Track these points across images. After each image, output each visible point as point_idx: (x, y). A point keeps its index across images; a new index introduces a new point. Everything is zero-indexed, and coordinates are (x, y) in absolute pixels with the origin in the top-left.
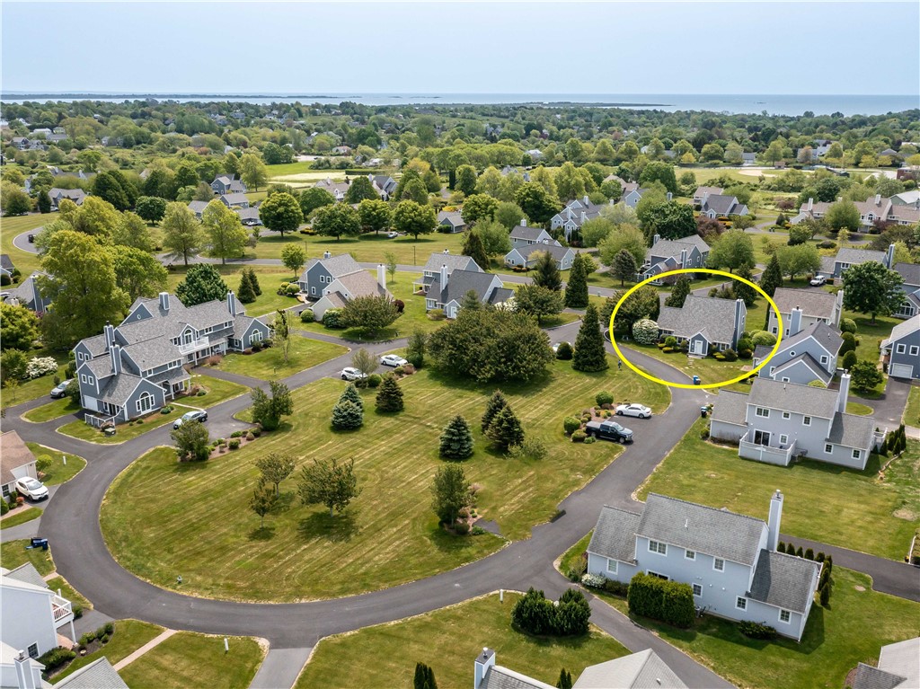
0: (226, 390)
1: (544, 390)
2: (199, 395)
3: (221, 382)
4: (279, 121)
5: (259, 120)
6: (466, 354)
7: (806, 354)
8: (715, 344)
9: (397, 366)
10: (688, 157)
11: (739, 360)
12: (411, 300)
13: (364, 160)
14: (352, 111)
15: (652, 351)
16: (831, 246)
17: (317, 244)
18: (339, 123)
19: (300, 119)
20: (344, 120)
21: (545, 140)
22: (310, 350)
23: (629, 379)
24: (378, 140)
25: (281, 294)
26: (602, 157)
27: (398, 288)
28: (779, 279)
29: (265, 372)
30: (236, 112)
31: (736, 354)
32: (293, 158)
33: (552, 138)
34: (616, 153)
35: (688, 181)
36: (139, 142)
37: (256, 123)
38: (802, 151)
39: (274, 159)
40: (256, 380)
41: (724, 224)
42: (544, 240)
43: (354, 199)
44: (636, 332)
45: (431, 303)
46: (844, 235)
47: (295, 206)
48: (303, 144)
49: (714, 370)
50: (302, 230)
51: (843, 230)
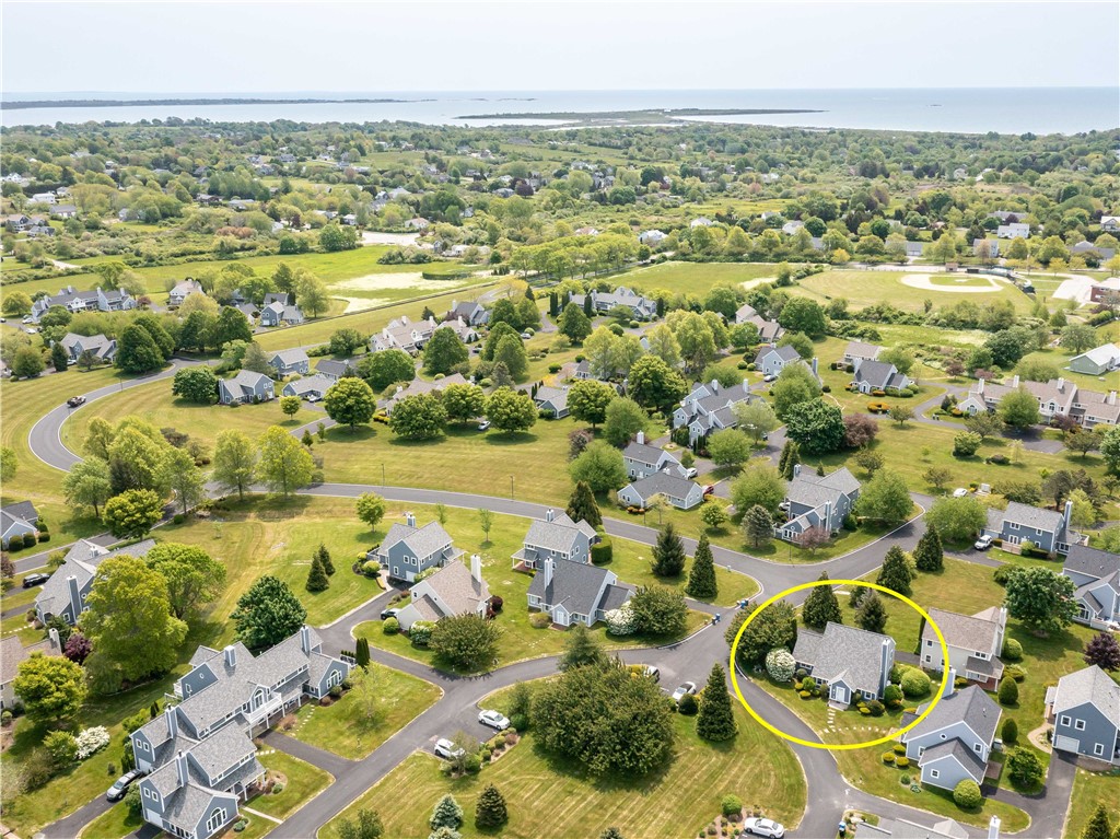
0: (305, 781)
1: (665, 779)
2: (275, 792)
3: (299, 765)
4: (338, 165)
5: (310, 163)
6: (576, 735)
7: (958, 739)
8: (858, 691)
9: (498, 729)
10: (840, 253)
11: (885, 714)
12: (509, 583)
13: (445, 247)
14: (427, 144)
15: (788, 696)
16: (1003, 462)
17: (394, 447)
18: (409, 170)
19: (362, 159)
20: (416, 164)
21: (667, 193)
22: (396, 694)
23: (761, 757)
24: (462, 208)
25: (358, 572)
26: (736, 250)
27: (496, 557)
28: (937, 551)
29: (347, 742)
30: (282, 151)
31: (883, 706)
32: (357, 242)
33: (676, 191)
34: (755, 243)
35: (839, 314)
36: (165, 216)
37: (307, 171)
38: (979, 243)
39: (333, 245)
40: (338, 760)
41: (880, 406)
42: (665, 464)
43: (436, 355)
44: (769, 666)
45: (533, 600)
46: (1017, 448)
47: (368, 394)
48: (367, 214)
49: (857, 735)
50: (376, 416)
51: (1017, 443)
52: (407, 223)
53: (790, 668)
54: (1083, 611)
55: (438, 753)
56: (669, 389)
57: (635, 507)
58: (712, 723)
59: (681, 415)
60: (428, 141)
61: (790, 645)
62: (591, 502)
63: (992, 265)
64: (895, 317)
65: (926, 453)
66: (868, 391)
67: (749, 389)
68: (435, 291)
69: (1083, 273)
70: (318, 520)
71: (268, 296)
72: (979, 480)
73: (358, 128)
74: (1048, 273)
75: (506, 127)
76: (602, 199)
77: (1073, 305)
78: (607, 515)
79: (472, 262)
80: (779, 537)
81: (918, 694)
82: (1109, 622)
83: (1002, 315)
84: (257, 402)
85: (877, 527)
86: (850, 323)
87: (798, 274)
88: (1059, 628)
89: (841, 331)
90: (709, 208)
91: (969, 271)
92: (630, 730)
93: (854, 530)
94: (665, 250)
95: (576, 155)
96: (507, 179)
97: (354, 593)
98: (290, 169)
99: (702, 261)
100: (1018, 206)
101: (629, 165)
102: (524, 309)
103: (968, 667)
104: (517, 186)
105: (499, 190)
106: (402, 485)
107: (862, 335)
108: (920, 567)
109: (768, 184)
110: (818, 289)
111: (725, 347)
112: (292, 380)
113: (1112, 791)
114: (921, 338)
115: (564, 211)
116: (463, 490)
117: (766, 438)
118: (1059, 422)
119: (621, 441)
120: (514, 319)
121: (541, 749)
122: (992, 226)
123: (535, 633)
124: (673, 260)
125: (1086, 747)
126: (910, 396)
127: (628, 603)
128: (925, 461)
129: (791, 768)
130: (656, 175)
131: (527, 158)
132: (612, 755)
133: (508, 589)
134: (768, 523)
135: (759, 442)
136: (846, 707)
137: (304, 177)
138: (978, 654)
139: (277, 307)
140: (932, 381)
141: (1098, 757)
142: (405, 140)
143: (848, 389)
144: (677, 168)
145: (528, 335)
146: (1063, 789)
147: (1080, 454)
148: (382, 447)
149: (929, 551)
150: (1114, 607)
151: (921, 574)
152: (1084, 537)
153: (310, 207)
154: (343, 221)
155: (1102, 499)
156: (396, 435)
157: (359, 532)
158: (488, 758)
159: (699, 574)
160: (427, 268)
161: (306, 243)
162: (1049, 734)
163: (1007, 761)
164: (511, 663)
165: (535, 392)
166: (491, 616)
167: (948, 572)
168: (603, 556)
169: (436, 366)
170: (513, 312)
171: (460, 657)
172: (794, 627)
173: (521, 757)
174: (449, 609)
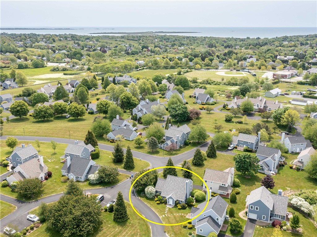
4: (45, 44)
5: (37, 44)
6: (59, 223)
7: (210, 216)
8: (178, 200)
9: (33, 222)
10: (198, 66)
11: (187, 208)
12: (58, 167)
13: (74, 66)
14: (76, 39)
15: (152, 203)
16: (241, 123)
17: (33, 124)
18: (68, 46)
19: (54, 43)
20: (71, 44)
21: (149, 52)
23: (136, 227)
24: (82, 55)
25: (1, 165)
26: (166, 65)
27: (56, 158)
28: (214, 150)
30: (28, 40)
31: (187, 206)
32: (45, 65)
33: (152, 52)
34: (171, 63)
35: (194, 81)
37: (35, 46)
38: (240, 63)
39: (36, 66)
41: (203, 107)
42: (125, 125)
43: (57, 95)
44: (146, 192)
45: (64, 172)
46: (245, 118)
47: (25, 106)
48: (50, 58)
49: (175, 217)
50: (30, 114)
51: (245, 116)
52: (63, 60)
53: (153, 193)
54: (262, 168)
55: (5, 233)
56: (133, 103)
57: (112, 140)
58: (118, 215)
59: (135, 110)
60: (76, 38)
61: (155, 185)
62: (93, 137)
63: (244, 69)
64: (212, 83)
65: (216, 121)
66: (200, 103)
67: (160, 102)
68: (66, 78)
69: (271, 71)
71: (6, 79)
72: (233, 128)
73: (56, 35)
74: (261, 71)
75: (103, 36)
76: (128, 54)
77: (267, 79)
78: (100, 143)
79: (81, 70)
80: (161, 148)
81: (200, 200)
82: (272, 172)
83: (245, 81)
85: (195, 144)
86: (198, 84)
87: (184, 72)
88: (253, 175)
89: (194, 87)
90: (161, 56)
91: (237, 71)
93: (188, 145)
94: (145, 67)
95: (123, 43)
96: (99, 48)
98: (29, 45)
99: (155, 69)
100: (253, 54)
101: (139, 45)
102: (92, 81)
103: (219, 190)
104: (101, 50)
105: (96, 51)
106: (31, 136)
107: (201, 88)
108: (208, 156)
109: (180, 50)
110: (190, 76)
111: (156, 92)
112: (4, 103)
113: (268, 233)
114: (220, 88)
115: (115, 57)
116: (53, 137)
117: (164, 118)
118: (260, 111)
119: (112, 119)
120: (89, 85)
121: (48, 229)
122: (245, 59)
123: (61, 184)
124: (146, 69)
125: (259, 217)
126: (214, 104)
127: (97, 172)
128: (216, 123)
129: (146, 231)
130: (147, 47)
131: (107, 43)
132: (73, 230)
133: (57, 169)
134: (156, 143)
135: (161, 119)
136: (173, 206)
137: (33, 48)
138: (223, 185)
139: (8, 83)
140: (222, 100)
141: (264, 220)
142: (69, 38)
143: (194, 103)
144: (153, 46)
145: (93, 90)
146: (250, 234)
147: (266, 120)
148: (29, 124)
149: (211, 150)
150: (273, 167)
151: (209, 159)
152: (265, 145)
153: (32, 55)
154: (42, 59)
155: (272, 133)
156: (35, 120)
157: (8, 151)
158: (25, 234)
159: (127, 161)
160: (65, 72)
161: (27, 65)
162: (246, 213)
163: (229, 224)
164: (48, 196)
165: (88, 105)
166: (46, 179)
167: (218, 158)
168: (95, 156)
169: (57, 99)
170: (88, 83)
171: (26, 194)
172: (156, 178)
173: (39, 233)
174: (27, 177)
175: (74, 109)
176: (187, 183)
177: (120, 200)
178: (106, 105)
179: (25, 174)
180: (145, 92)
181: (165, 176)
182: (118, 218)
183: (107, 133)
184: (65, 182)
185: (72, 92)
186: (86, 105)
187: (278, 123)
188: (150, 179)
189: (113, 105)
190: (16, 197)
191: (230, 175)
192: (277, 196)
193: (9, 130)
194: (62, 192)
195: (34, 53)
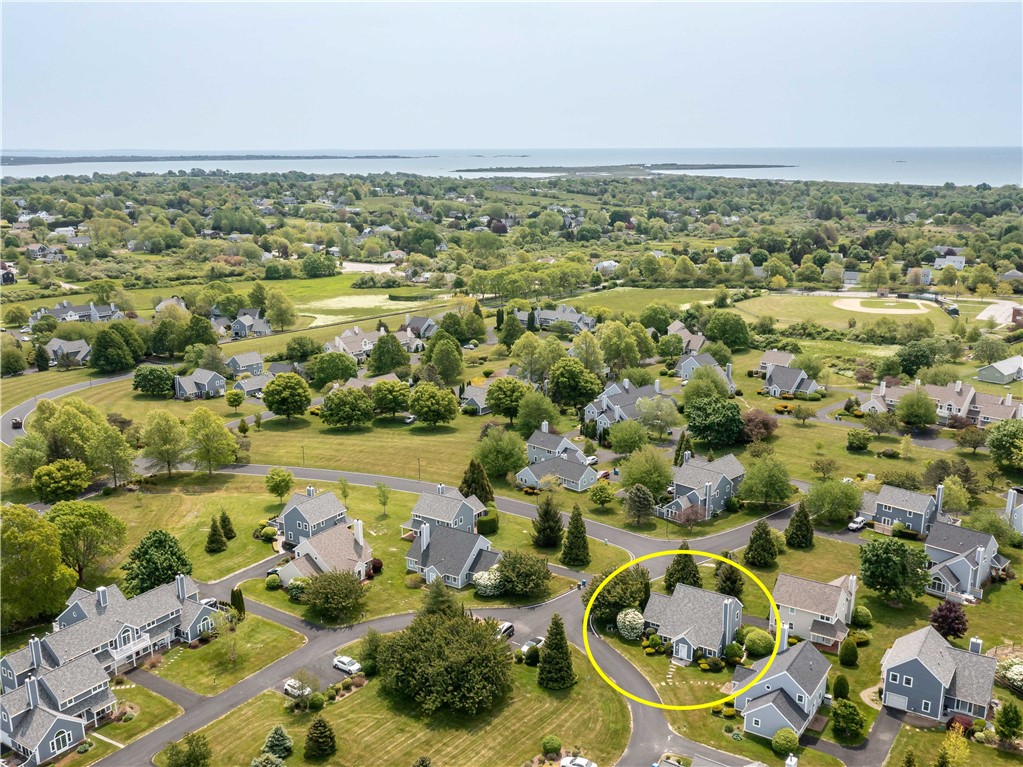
0: (156, 712)
1: (496, 721)
2: (125, 721)
3: (154, 698)
4: (333, 207)
5: (310, 205)
6: (413, 677)
7: (782, 690)
8: (701, 649)
9: (348, 673)
10: (779, 280)
11: (725, 671)
12: (395, 550)
13: (415, 274)
14: (417, 190)
15: (634, 652)
16: (893, 456)
17: (323, 435)
18: (397, 211)
19: (356, 202)
20: (405, 206)
21: (632, 232)
22: (263, 641)
23: (593, 704)
24: (438, 242)
25: (257, 537)
26: (682, 276)
27: (389, 527)
28: (807, 529)
29: (204, 680)
30: (285, 195)
31: (723, 664)
32: (336, 270)
33: (640, 230)
34: (698, 270)
35: (765, 328)
36: (168, 247)
37: (305, 211)
38: (912, 271)
39: (314, 272)
40: (192, 695)
41: (786, 407)
42: (565, 450)
43: (379, 359)
44: (620, 625)
45: (412, 563)
46: (907, 443)
47: (303, 388)
48: (350, 247)
49: (692, 688)
50: (312, 410)
51: (907, 438)
52: (386, 255)
53: (638, 627)
54: (940, 585)
55: (286, 692)
56: (585, 388)
57: (531, 488)
58: (550, 672)
59: (591, 410)
60: (419, 187)
61: (642, 607)
62: (483, 479)
63: (922, 291)
64: (819, 333)
65: (819, 447)
66: (778, 394)
67: (661, 389)
68: (397, 310)
69: (1009, 299)
70: (236, 494)
71: (242, 311)
72: (868, 471)
73: (361, 178)
74: (976, 298)
75: (497, 178)
76: (569, 237)
77: (992, 325)
78: (500, 495)
79: (437, 287)
80: (661, 516)
81: (758, 653)
82: (965, 596)
83: (920, 331)
84: (208, 397)
85: (754, 511)
86: (774, 337)
87: (735, 297)
88: (911, 599)
89: (764, 344)
90: (668, 245)
91: (900, 296)
92: (463, 672)
93: (735, 511)
94: (618, 278)
95: (555, 201)
96: (485, 219)
97: (248, 554)
98: (290, 210)
99: (650, 287)
100: (957, 241)
101: (602, 209)
102: (470, 322)
103: (812, 630)
104: (492, 225)
105: (476, 229)
106: (321, 466)
107: (783, 348)
108: (791, 544)
109: (728, 226)
110: (749, 312)
111: (650, 357)
112: (243, 378)
113: (934, 745)
114: (840, 352)
115: (532, 246)
116: (375, 472)
117: (671, 433)
118: (955, 423)
119: (528, 431)
120: (462, 332)
121: (385, 692)
122: (930, 259)
123: (406, 592)
124: (623, 286)
125: (914, 704)
126: (818, 400)
127: (496, 566)
128: (818, 454)
129: (620, 715)
130: (625, 217)
131: (507, 202)
132: (444, 696)
133: (393, 555)
134: (648, 501)
135: (663, 436)
136: (688, 664)
137: (301, 217)
138: (822, 618)
139: (246, 320)
140: (843, 388)
141: (925, 714)
142: (399, 186)
143: (759, 393)
144: (645, 211)
145: (472, 346)
146: (884, 742)
147: (970, 450)
148: (311, 436)
149: (799, 528)
150: (970, 581)
151: (791, 551)
152: (955, 521)
153: (300, 240)
154: (328, 253)
155: (982, 488)
156: (326, 426)
157: (268, 504)
158: (332, 698)
159: (571, 543)
160: (395, 291)
161: (289, 270)
162: (880, 692)
163: (831, 714)
164: (377, 617)
165: (462, 391)
166: (369, 577)
167: (818, 549)
168: (488, 528)
169: (379, 370)
170: (459, 325)
171: (327, 609)
172: (647, 588)
173: (364, 698)
174: (327, 568)
175: (428, 400)
176: (726, 605)
177: (558, 634)
178: (513, 391)
179: (320, 561)
180: (619, 357)
181: (670, 588)
182: (551, 680)
183: (517, 467)
184: (416, 586)
185: (416, 351)
186: (457, 389)
187: (1005, 462)
188: (632, 592)
189: (532, 393)
190: (302, 616)
191: (843, 596)
192: (967, 655)
193: (264, 450)
194: (411, 611)
195: (305, 233)
